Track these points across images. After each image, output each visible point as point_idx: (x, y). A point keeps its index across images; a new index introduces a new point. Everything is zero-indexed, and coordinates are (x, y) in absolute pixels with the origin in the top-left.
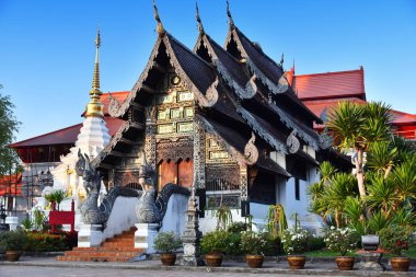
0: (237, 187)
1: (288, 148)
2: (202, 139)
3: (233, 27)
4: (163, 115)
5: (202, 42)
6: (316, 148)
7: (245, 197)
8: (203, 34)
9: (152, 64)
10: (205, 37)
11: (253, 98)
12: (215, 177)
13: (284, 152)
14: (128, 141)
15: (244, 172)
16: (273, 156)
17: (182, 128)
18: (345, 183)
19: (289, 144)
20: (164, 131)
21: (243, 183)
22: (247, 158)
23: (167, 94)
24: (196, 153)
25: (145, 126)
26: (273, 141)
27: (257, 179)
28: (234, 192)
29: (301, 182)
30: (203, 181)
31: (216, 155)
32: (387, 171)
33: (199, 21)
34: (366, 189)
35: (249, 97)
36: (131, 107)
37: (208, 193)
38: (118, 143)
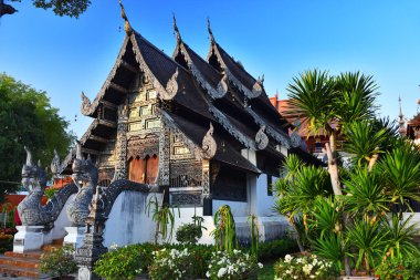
0: (199, 184)
1: (257, 145)
2: (167, 134)
3: (213, 43)
4: (134, 114)
5: (180, 49)
6: (288, 147)
7: (206, 195)
8: (180, 42)
10: (182, 45)
11: (224, 98)
12: (179, 173)
13: (253, 148)
14: (100, 139)
15: (206, 167)
16: (244, 153)
17: (151, 125)
18: (313, 179)
19: (258, 139)
20: (136, 129)
21: (205, 179)
22: (205, 152)
23: (138, 93)
24: (161, 150)
25: (117, 124)
26: (242, 138)
27: (220, 175)
28: (196, 189)
29: (274, 179)
30: (167, 178)
31: (181, 151)
32: (372, 161)
33: (176, 30)
34: (342, 185)
35: (220, 96)
36: (100, 105)
37: (171, 190)
38: (88, 141)
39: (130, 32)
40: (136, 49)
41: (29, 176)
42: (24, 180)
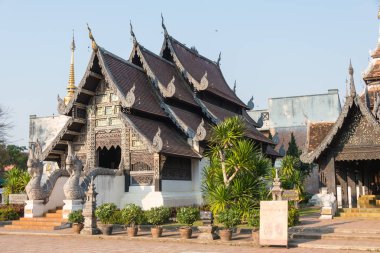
1: (197, 136)
2: (127, 131)
3: (167, 37)
4: (100, 112)
5: (136, 52)
7: (157, 176)
9: (89, 73)
10: (138, 48)
12: (137, 160)
14: (73, 133)
15: (156, 156)
16: (190, 141)
17: (114, 122)
19: (198, 132)
20: (102, 124)
21: (157, 165)
22: (155, 147)
23: (103, 95)
25: (86, 121)
27: (167, 162)
28: (150, 172)
30: (128, 164)
31: (138, 144)
36: (74, 106)
37: (131, 173)
38: (65, 135)
39: (96, 49)
40: (102, 63)
41: (32, 166)
42: (29, 169)
